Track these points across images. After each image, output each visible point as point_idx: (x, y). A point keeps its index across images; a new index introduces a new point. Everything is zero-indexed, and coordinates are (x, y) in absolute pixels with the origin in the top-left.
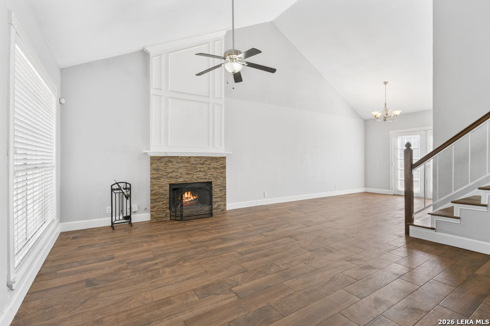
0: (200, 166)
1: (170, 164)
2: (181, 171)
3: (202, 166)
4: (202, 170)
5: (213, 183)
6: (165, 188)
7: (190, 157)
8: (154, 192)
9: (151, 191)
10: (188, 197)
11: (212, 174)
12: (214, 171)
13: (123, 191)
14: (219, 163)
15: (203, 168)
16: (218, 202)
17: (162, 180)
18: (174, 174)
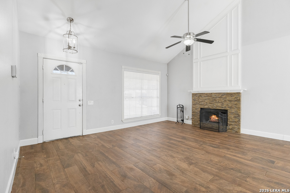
0: (218, 99)
1: (200, 97)
2: (206, 101)
3: (219, 99)
4: (220, 101)
5: (228, 111)
6: (198, 110)
7: (212, 93)
8: (193, 111)
9: (192, 110)
10: (214, 118)
11: (228, 105)
12: (229, 102)
13: (182, 109)
14: (234, 97)
15: (221, 100)
16: (232, 125)
17: (197, 105)
18: (202, 103)
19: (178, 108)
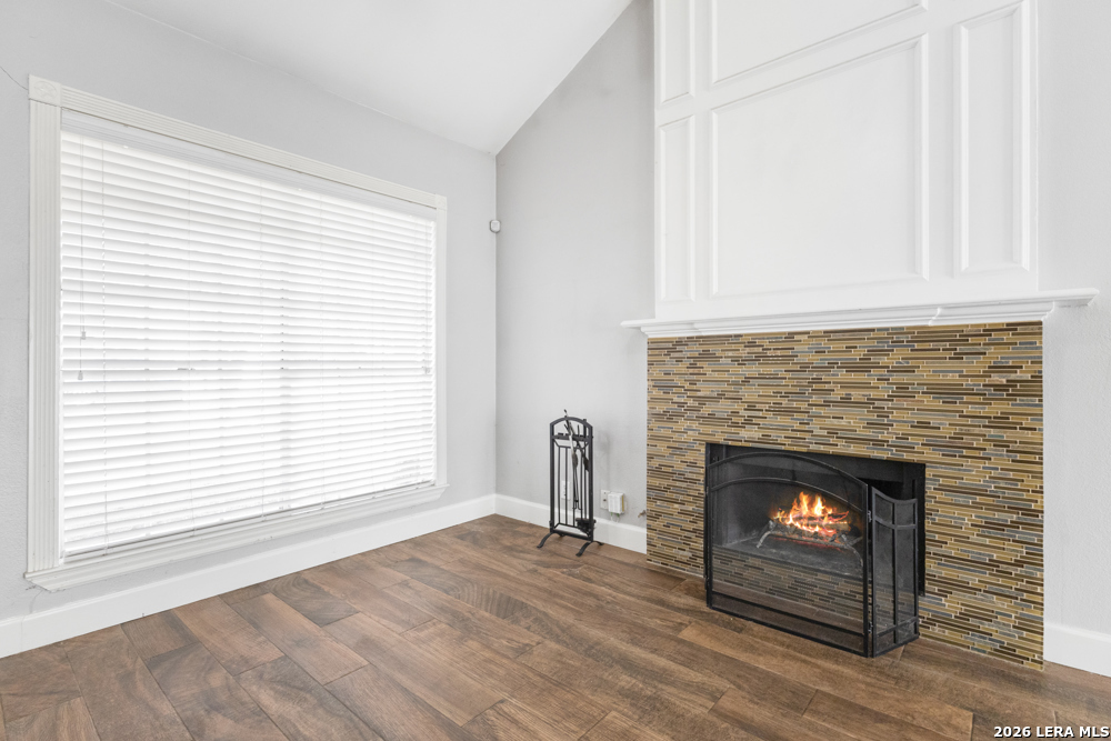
0: (842, 375)
1: (707, 367)
2: (750, 393)
3: (853, 377)
4: (856, 395)
5: (929, 473)
6: (690, 457)
7: (791, 335)
8: (656, 463)
9: (650, 457)
10: (811, 516)
11: (924, 425)
12: (939, 404)
14: (977, 365)
15: (867, 386)
16: (964, 587)
17: (682, 424)
18: (723, 408)
19: (560, 442)
